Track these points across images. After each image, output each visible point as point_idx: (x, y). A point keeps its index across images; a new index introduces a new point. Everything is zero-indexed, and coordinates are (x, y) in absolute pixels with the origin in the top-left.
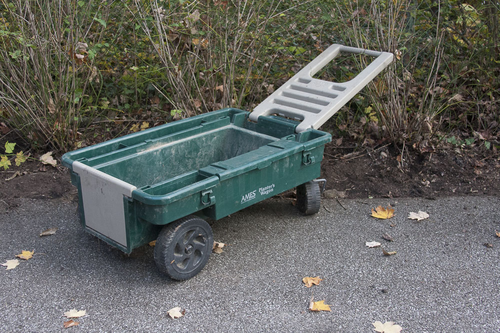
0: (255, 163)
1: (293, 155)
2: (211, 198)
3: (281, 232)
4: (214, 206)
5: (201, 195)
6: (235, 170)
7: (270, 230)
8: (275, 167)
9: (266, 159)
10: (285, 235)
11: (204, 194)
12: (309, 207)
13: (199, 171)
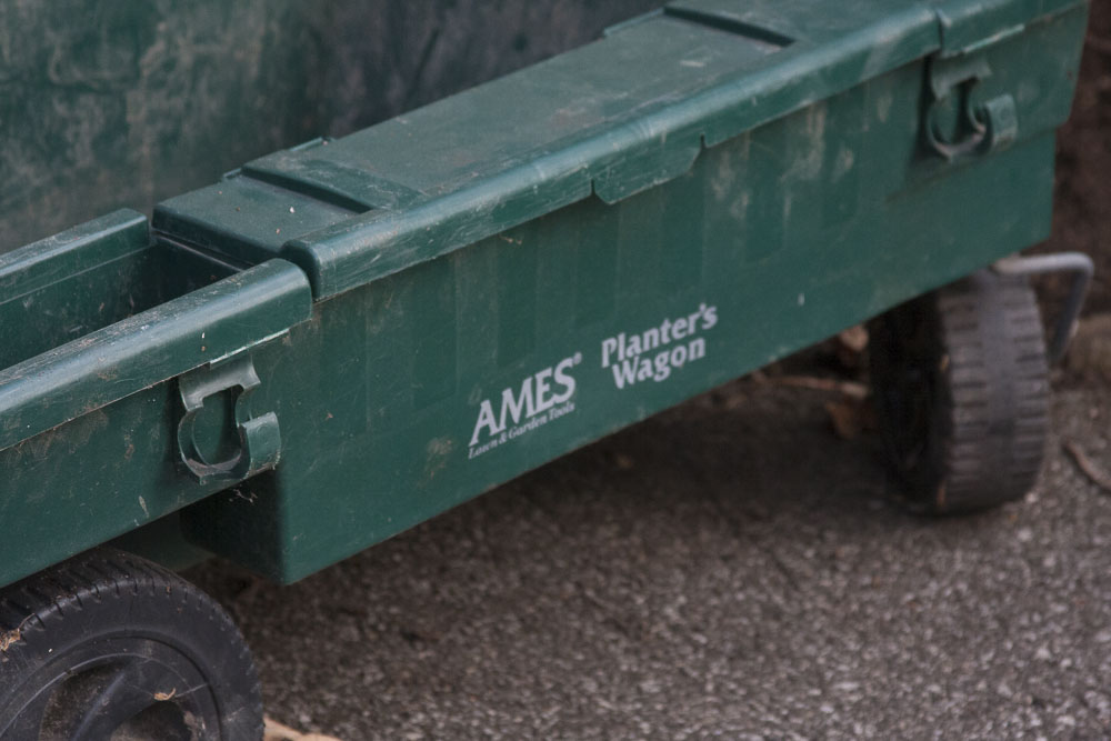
0: (576, 160)
1: (858, 91)
2: (252, 426)
3: (758, 648)
4: (267, 482)
5: (175, 409)
6: (430, 217)
7: (675, 628)
8: (723, 180)
9: (657, 127)
10: (784, 670)
11: (194, 398)
12: (965, 461)
13: (160, 218)
